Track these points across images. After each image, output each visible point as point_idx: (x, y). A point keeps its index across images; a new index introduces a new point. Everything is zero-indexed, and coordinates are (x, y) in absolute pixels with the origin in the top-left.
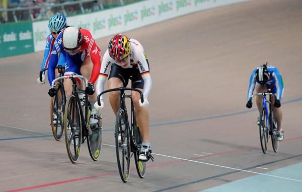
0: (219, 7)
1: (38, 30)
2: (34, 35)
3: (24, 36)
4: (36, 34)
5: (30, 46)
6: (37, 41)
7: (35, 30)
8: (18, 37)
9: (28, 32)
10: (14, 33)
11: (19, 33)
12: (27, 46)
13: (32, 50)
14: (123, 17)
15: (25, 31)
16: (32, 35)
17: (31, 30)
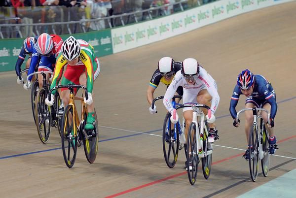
0: (261, 9)
1: (115, 35)
2: (113, 40)
3: (104, 41)
4: (114, 38)
5: (109, 49)
6: (115, 44)
7: (113, 36)
8: (100, 42)
9: (107, 37)
10: (97, 39)
11: (101, 39)
12: (107, 49)
13: (111, 52)
14: (183, 20)
15: (105, 37)
16: (111, 40)
17: (110, 36)
